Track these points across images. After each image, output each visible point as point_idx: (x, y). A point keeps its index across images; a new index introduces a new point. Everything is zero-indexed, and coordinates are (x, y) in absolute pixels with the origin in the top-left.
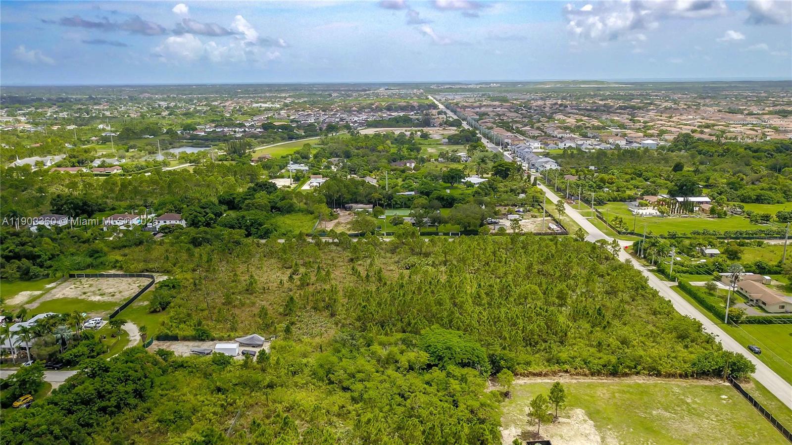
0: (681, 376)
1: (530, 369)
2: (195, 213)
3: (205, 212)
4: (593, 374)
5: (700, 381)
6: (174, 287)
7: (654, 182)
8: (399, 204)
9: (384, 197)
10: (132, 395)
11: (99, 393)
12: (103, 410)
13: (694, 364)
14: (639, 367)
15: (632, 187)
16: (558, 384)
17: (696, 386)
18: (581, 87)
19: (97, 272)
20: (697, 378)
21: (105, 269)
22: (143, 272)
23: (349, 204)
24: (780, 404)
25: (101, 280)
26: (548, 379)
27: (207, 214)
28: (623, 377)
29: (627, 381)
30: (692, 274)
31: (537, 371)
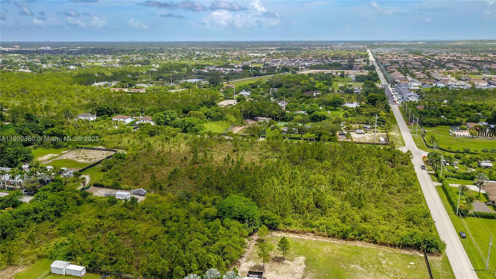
0: (391, 245)
1: (288, 228)
2: (159, 117)
3: (165, 116)
4: (329, 237)
5: (403, 251)
6: (120, 158)
7: (483, 113)
8: (288, 119)
9: (279, 114)
10: (53, 214)
11: (35, 210)
12: (35, 219)
13: (402, 239)
14: (363, 236)
15: (465, 116)
16: (284, 238)
17: (397, 254)
18: (486, 45)
19: (92, 147)
20: (402, 248)
21: (97, 145)
22: (115, 148)
23: (257, 117)
24: (451, 274)
25: (91, 151)
26: (299, 236)
27: (166, 118)
28: (350, 241)
29: (351, 244)
30: (460, 179)
31: (292, 230)
